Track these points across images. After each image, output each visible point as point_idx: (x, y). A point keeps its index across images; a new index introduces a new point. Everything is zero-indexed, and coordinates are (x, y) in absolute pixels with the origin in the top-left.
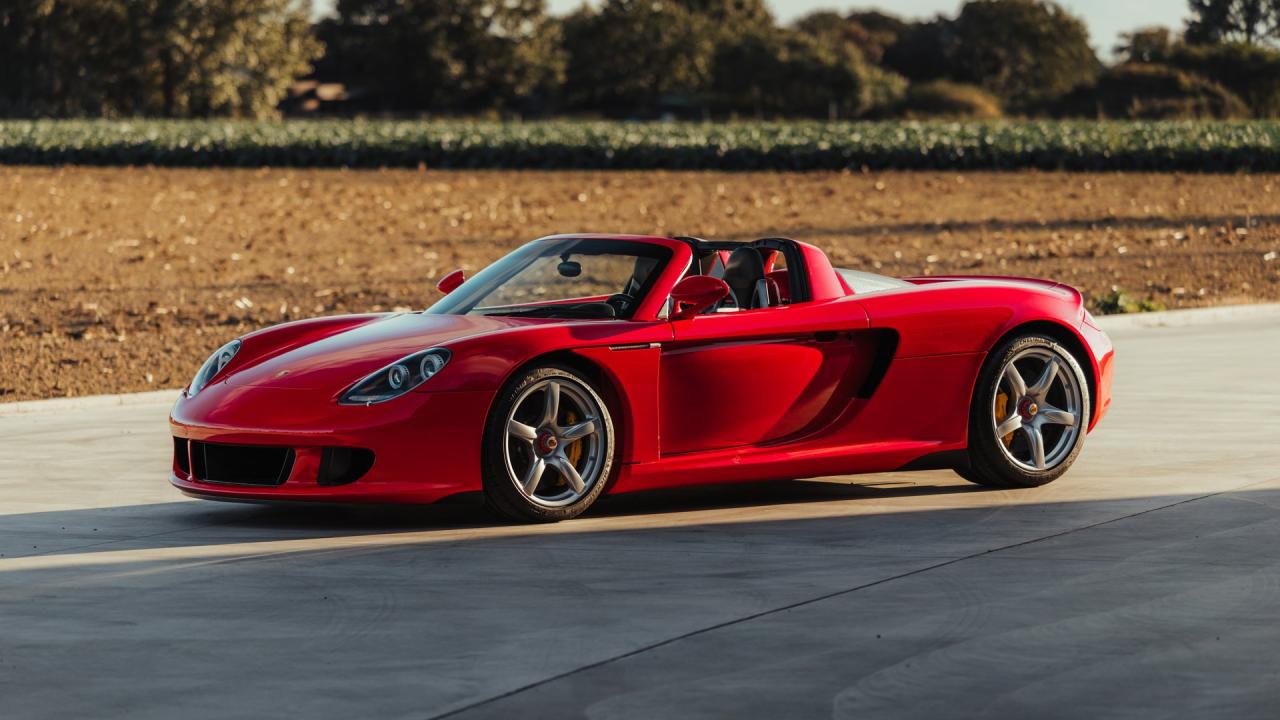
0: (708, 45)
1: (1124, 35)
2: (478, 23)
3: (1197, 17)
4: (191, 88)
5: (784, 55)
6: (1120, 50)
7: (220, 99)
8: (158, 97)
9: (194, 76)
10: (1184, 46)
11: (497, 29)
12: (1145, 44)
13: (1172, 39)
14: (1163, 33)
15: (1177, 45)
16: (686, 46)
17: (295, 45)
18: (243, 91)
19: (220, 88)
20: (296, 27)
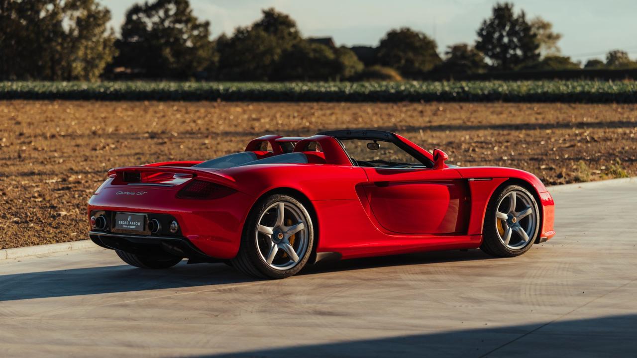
0: (279, 51)
1: (449, 47)
2: (181, 41)
3: (480, 39)
4: (63, 68)
5: (312, 55)
6: (447, 53)
7: (75, 73)
8: (48, 72)
9: (64, 63)
10: (475, 51)
11: (189, 44)
12: (458, 51)
13: (469, 48)
14: (465, 46)
15: (472, 51)
16: (270, 51)
17: (107, 51)
18: (85, 69)
19: (76, 68)
20: (108, 43)
